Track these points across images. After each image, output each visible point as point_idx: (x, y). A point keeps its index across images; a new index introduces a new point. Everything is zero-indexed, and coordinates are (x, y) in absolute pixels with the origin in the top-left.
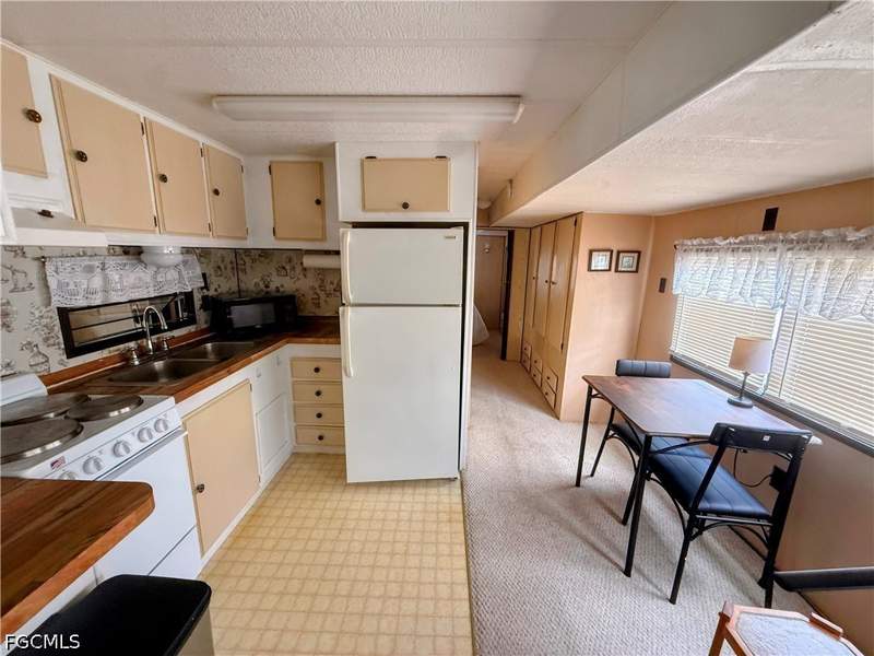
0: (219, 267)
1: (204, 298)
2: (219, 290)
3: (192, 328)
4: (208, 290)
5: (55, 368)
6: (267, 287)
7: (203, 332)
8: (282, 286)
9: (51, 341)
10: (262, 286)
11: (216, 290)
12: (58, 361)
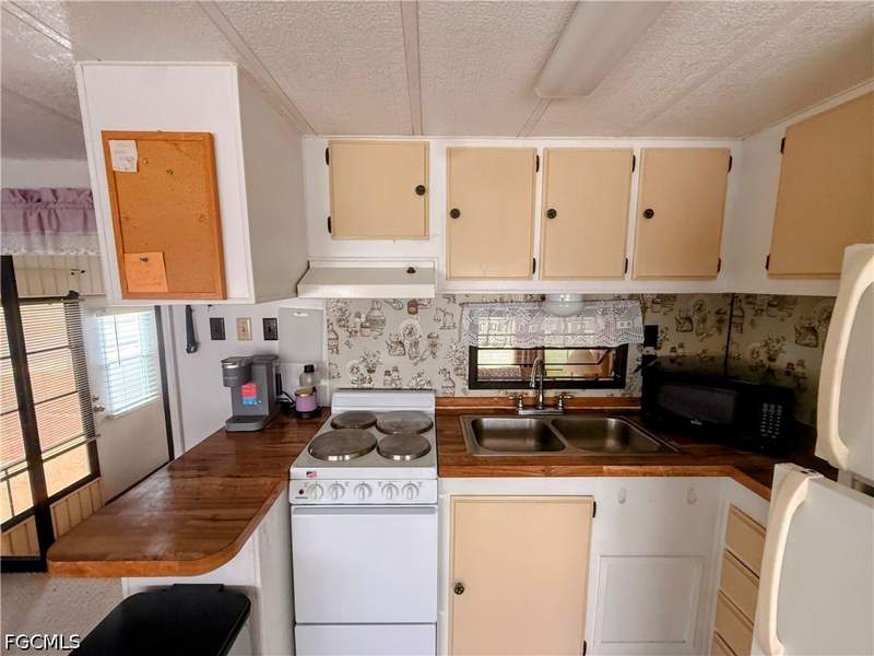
0: (689, 319)
1: (646, 359)
2: (680, 351)
3: (617, 393)
4: (657, 348)
5: (459, 394)
6: (771, 359)
7: (632, 401)
8: (801, 363)
9: (460, 371)
10: (763, 357)
11: (673, 350)
12: (461, 389)
